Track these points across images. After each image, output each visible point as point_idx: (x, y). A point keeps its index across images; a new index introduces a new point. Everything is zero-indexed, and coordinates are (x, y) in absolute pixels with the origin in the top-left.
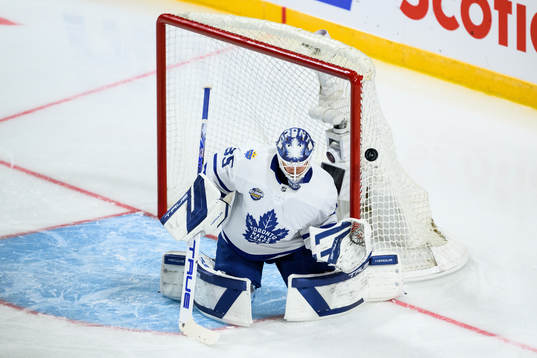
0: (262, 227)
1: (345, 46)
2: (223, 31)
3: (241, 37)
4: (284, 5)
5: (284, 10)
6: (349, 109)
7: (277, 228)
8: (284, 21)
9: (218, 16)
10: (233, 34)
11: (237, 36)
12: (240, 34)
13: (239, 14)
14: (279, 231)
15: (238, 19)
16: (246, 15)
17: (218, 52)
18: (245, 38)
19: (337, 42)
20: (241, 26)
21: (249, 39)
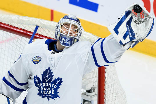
0: (44, 81)
1: (94, 37)
2: (11, 26)
3: (23, 30)
4: (52, 9)
5: (52, 11)
6: (96, 79)
7: (54, 78)
8: (52, 19)
9: (8, 16)
10: (18, 28)
11: (21, 29)
12: (22, 28)
13: (22, 14)
14: (56, 80)
15: (21, 18)
16: (27, 15)
17: (8, 40)
18: (26, 31)
19: (88, 34)
20: (23, 22)
21: (29, 32)
